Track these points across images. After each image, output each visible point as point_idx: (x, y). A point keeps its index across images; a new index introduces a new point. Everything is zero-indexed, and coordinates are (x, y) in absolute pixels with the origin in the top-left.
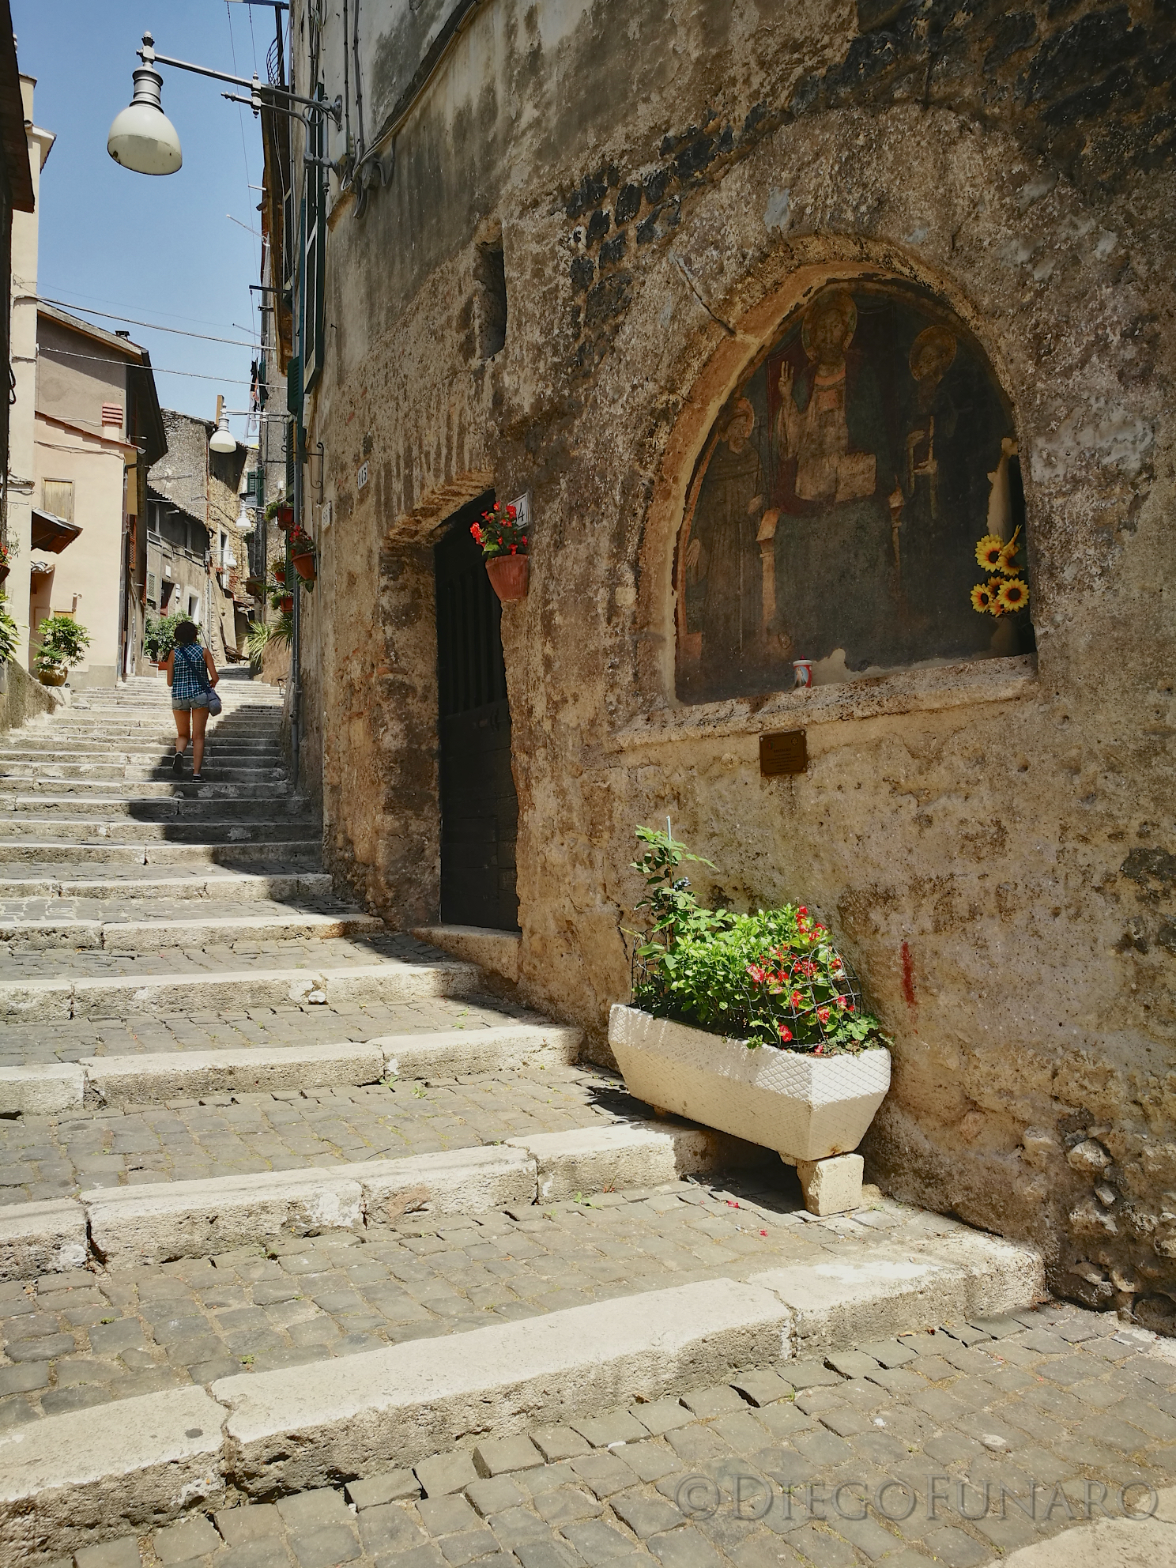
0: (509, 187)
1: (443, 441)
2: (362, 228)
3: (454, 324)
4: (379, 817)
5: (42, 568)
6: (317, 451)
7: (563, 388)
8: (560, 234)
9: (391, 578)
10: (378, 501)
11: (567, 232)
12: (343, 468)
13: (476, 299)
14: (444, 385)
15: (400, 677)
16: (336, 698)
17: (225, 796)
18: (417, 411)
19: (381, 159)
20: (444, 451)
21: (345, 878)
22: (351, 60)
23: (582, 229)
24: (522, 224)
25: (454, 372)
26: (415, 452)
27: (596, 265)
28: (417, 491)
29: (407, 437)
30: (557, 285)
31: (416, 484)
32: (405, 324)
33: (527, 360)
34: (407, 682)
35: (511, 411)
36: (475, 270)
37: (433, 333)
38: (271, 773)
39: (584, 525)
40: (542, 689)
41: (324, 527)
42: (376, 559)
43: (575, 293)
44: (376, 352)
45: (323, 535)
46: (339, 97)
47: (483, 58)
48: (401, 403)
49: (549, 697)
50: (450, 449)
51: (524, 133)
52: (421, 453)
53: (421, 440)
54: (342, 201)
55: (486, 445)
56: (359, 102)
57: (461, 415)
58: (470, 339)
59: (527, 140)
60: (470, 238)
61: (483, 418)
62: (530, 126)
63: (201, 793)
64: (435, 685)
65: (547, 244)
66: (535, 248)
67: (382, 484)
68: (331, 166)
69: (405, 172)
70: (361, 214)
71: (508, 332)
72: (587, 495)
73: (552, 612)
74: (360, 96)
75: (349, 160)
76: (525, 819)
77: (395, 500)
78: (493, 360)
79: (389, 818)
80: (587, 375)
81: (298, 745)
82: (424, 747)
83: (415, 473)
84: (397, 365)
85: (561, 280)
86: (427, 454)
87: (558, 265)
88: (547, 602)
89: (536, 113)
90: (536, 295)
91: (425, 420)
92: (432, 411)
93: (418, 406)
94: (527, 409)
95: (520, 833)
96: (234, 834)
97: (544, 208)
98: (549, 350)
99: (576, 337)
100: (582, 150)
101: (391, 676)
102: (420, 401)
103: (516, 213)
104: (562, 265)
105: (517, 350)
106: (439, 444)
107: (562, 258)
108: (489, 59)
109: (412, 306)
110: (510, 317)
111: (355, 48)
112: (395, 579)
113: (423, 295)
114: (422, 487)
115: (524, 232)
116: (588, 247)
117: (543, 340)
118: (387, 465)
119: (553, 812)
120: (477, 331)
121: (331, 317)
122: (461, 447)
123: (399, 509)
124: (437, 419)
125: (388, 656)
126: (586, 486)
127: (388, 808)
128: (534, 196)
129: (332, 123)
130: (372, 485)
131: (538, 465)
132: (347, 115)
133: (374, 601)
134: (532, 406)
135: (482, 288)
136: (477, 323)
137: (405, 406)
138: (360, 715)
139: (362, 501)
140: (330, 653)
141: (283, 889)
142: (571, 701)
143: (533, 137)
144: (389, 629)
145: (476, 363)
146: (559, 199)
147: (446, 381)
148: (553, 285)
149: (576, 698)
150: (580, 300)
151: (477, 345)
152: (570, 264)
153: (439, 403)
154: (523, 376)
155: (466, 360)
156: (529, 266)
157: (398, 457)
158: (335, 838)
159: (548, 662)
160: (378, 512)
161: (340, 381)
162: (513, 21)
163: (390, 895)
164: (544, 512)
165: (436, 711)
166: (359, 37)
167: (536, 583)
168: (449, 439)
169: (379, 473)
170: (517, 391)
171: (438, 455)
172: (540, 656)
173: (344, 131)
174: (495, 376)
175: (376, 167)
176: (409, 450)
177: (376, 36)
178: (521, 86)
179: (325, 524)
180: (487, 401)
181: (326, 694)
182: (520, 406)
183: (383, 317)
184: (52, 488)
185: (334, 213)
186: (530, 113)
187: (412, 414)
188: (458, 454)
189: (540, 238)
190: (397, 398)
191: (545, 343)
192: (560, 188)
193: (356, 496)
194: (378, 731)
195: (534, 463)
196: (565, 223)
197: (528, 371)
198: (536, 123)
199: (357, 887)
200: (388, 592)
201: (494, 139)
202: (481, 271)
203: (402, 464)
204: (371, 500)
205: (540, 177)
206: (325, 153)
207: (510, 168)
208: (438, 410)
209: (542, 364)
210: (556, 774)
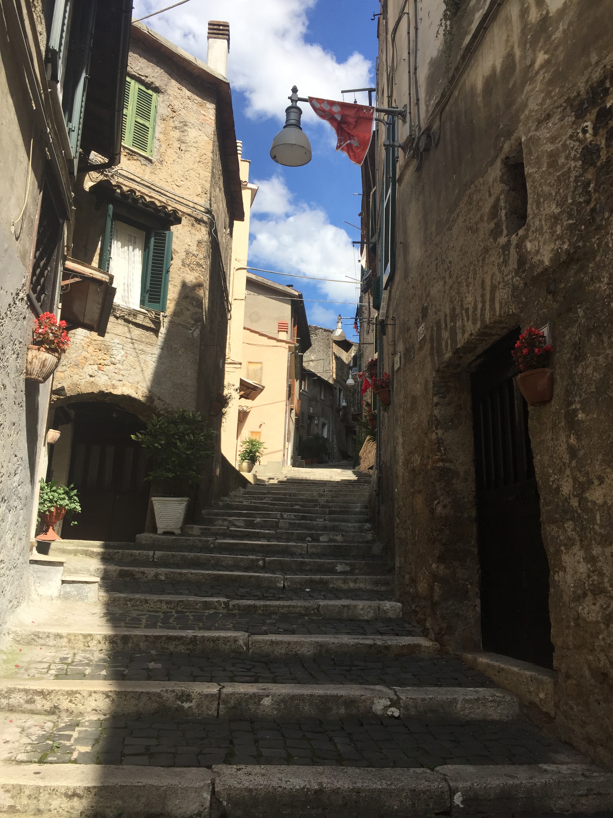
0: (527, 112)
1: (479, 299)
2: (419, 178)
3: (486, 218)
4: (434, 566)
5: (245, 409)
6: (392, 322)
7: (577, 241)
8: (570, 132)
9: (441, 397)
10: (432, 348)
11: (576, 129)
12: (408, 329)
13: (502, 197)
14: (478, 261)
15: (447, 465)
16: (403, 479)
17: (335, 541)
18: (459, 283)
19: (432, 131)
20: (480, 306)
21: (411, 607)
22: (413, 82)
23: (589, 123)
24: (538, 133)
25: (486, 250)
26: (458, 310)
27: (603, 145)
28: (459, 336)
29: (451, 302)
30: (569, 169)
31: (459, 331)
32: (450, 229)
33: (545, 228)
34: (453, 468)
35: (533, 267)
36: (501, 177)
37: (470, 228)
38: (363, 526)
39: (602, 341)
40: (568, 472)
41: (396, 368)
42: (431, 385)
43: (585, 170)
44: (429, 252)
45: (395, 374)
46: (405, 106)
47: (504, 38)
48: (447, 280)
49: (575, 479)
50: (484, 302)
51: (537, 73)
52: (462, 310)
53: (462, 301)
54: (406, 166)
55: (513, 295)
56: (417, 104)
57: (492, 279)
58: (498, 225)
59: (540, 77)
60: (497, 156)
61: (510, 276)
62: (542, 67)
63: (321, 539)
64: (473, 470)
65: (559, 142)
66: (549, 147)
67: (435, 335)
68: (399, 146)
69: (448, 133)
70: (419, 169)
71: (529, 211)
72: (603, 317)
73: (575, 411)
74: (418, 100)
75: (410, 139)
76: (556, 578)
77: (444, 343)
78: (517, 235)
79: (442, 567)
80: (599, 228)
81: (379, 510)
82: (466, 515)
83: (458, 325)
84: (444, 257)
85: (573, 164)
86: (467, 310)
87: (570, 154)
88: (570, 403)
89: (546, 57)
90: (552, 180)
91: (465, 287)
92: (470, 280)
93: (460, 280)
94: (547, 263)
95: (552, 590)
96: (339, 568)
97: (556, 118)
98: (565, 216)
99: (588, 202)
100: (586, 67)
101: (440, 464)
102: (461, 276)
103: (533, 128)
104: (573, 153)
105: (537, 223)
106: (476, 301)
107: (572, 148)
108: (508, 36)
109: (454, 215)
110: (530, 201)
111: (415, 73)
112: (444, 397)
113: (462, 206)
114: (463, 332)
115: (540, 139)
116: (595, 134)
117: (559, 210)
118: (438, 324)
119: (584, 576)
120: (504, 218)
121: (400, 238)
122: (492, 300)
123: (447, 350)
124: (474, 285)
125: (439, 451)
126: (602, 311)
127: (441, 559)
128: (547, 112)
129: (400, 122)
130: (428, 337)
131: (557, 302)
132: (410, 113)
133: (429, 413)
134: (551, 260)
135: (507, 188)
136: (503, 212)
137: (450, 281)
138: (420, 492)
139: (421, 348)
140: (400, 450)
141: (369, 612)
142: (596, 482)
143: (544, 73)
144: (440, 432)
145: (503, 240)
146: (568, 108)
147: (481, 258)
148: (566, 169)
149: (601, 480)
150: (589, 176)
151: (504, 228)
152: (580, 151)
153: (475, 274)
154: (542, 240)
155: (495, 240)
156: (545, 160)
157: (446, 316)
158: (404, 577)
159: (573, 452)
160: (432, 354)
161: (406, 276)
162: (526, 6)
163: (444, 625)
164: (564, 336)
165: (474, 489)
166: (418, 65)
167: (559, 390)
168: (483, 296)
169: (432, 329)
170: (538, 252)
171: (475, 308)
172: (564, 446)
173: (408, 124)
174: (520, 245)
175: (429, 136)
176: (454, 309)
177: (428, 60)
178: (534, 43)
179: (397, 366)
180: (513, 264)
181: (397, 477)
182: (541, 262)
183: (433, 229)
184: (252, 367)
185: (402, 175)
186: (541, 57)
187: (456, 286)
188: (490, 306)
189: (553, 140)
190: (444, 278)
191: (561, 212)
192: (568, 101)
193: (417, 346)
194: (433, 503)
195: (554, 300)
196: (574, 123)
197: (547, 236)
198: (547, 63)
199: (419, 615)
200: (439, 407)
201: (514, 85)
202: (505, 177)
203: (448, 319)
204: (427, 346)
205: (551, 98)
206: (396, 139)
207: (527, 99)
208: (475, 278)
209: (559, 227)
210: (586, 543)
